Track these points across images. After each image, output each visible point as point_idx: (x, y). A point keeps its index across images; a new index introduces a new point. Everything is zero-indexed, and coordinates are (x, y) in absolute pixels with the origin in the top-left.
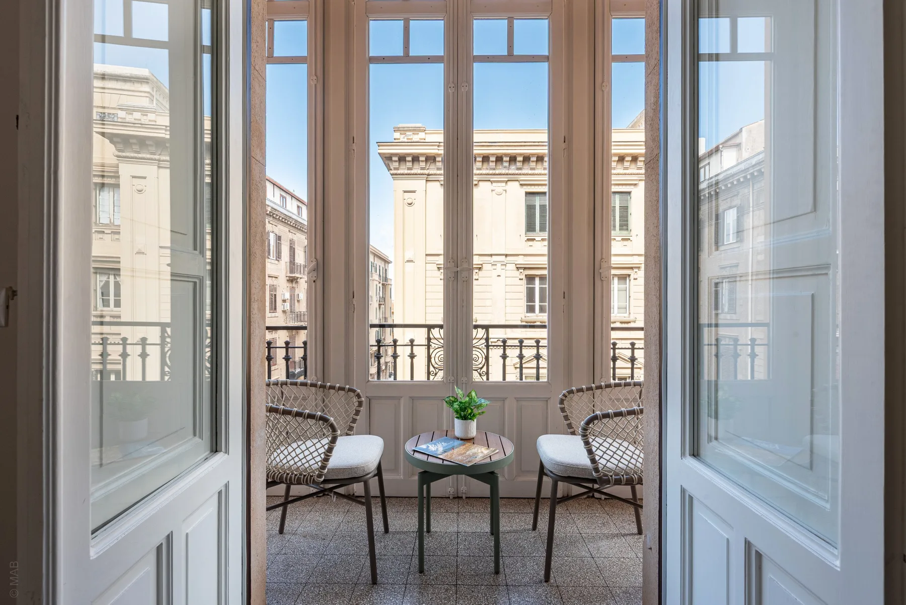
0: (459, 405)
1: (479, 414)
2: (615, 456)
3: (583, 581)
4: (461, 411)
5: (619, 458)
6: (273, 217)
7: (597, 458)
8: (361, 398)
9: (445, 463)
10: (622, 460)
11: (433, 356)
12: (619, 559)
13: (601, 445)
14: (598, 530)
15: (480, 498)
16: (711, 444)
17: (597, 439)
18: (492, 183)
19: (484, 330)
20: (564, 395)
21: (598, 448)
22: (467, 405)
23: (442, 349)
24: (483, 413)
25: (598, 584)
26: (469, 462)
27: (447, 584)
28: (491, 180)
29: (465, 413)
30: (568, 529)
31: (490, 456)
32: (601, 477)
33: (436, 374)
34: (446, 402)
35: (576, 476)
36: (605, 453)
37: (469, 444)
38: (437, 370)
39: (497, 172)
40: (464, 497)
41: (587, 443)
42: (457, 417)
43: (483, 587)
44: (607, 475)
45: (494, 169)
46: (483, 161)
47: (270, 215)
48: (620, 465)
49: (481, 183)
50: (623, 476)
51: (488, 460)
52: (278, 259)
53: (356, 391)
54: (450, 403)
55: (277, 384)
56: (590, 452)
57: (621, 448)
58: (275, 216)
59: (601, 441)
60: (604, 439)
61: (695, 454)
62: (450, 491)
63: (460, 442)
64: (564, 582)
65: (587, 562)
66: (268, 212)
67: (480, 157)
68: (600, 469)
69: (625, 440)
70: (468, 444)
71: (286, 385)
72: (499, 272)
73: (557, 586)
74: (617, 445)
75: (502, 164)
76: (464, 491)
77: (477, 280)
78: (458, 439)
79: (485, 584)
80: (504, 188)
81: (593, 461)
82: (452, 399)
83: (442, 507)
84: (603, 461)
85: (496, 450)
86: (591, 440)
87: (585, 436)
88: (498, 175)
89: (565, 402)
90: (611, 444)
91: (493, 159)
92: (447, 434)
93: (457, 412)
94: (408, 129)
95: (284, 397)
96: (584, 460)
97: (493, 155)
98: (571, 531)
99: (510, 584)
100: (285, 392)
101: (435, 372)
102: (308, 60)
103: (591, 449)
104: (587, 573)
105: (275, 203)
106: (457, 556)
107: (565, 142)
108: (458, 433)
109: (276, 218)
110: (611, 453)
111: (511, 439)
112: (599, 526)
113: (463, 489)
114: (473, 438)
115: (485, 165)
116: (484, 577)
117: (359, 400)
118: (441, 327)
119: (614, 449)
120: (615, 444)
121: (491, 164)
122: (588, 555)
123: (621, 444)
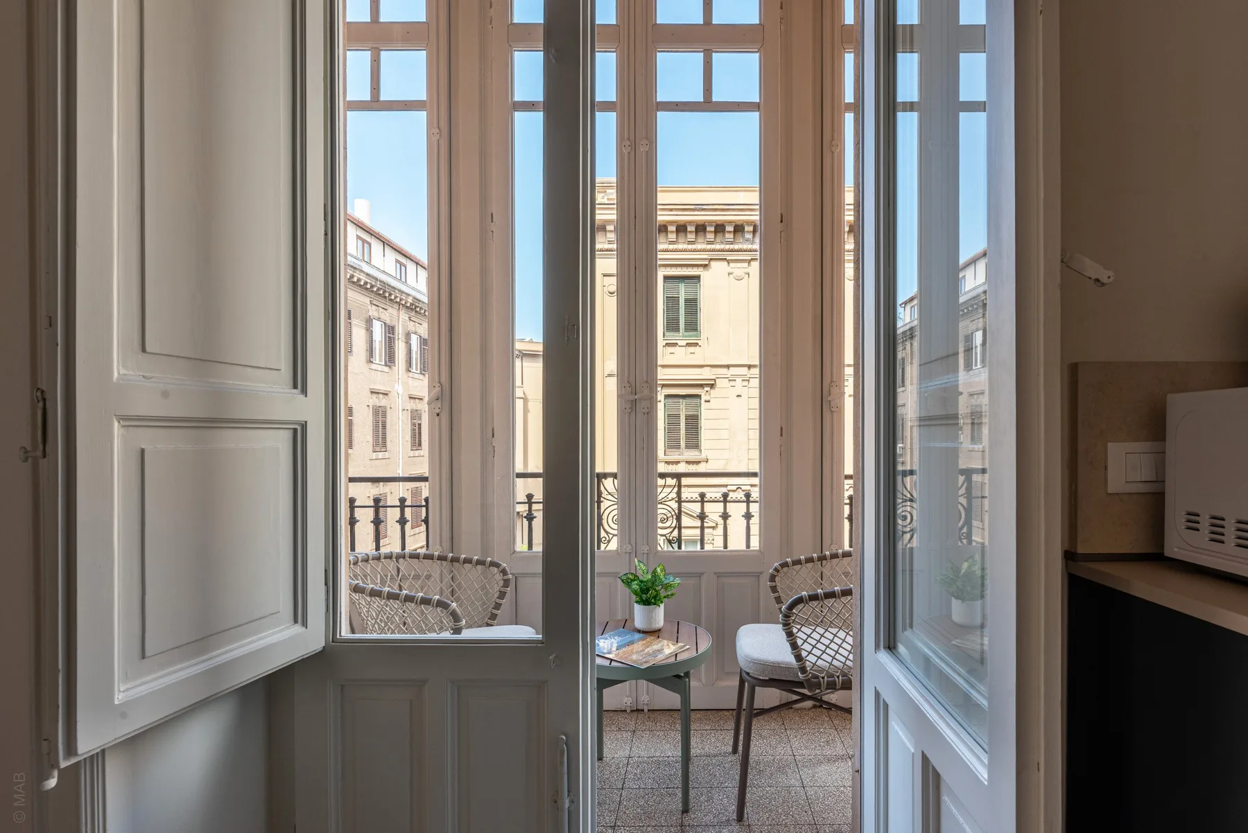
0: (639, 585)
1: (667, 597)
2: (828, 651)
3: (784, 818)
4: (642, 593)
5: (833, 653)
6: (416, 312)
7: (804, 654)
8: (507, 574)
9: (614, 664)
10: (838, 656)
11: (605, 517)
12: (837, 788)
13: (809, 636)
14: (819, 750)
15: (668, 710)
16: (905, 633)
17: (804, 629)
18: (729, 263)
19: (675, 480)
20: (776, 570)
21: (805, 641)
22: (650, 584)
23: (616, 507)
24: (672, 595)
25: (803, 822)
26: (646, 662)
27: (601, 826)
28: (728, 258)
29: (648, 595)
30: (779, 749)
31: (676, 655)
32: (809, 679)
33: (609, 541)
34: (623, 581)
35: (777, 678)
36: (814, 647)
37: (652, 638)
38: (611, 536)
39: (736, 247)
40: (646, 710)
41: (790, 634)
42: (637, 602)
43: (649, 828)
44: (817, 677)
45: (732, 243)
46: (716, 232)
47: (412, 309)
48: (835, 662)
49: (713, 263)
50: (838, 677)
51: (673, 660)
52: (423, 372)
53: (501, 565)
54: (628, 582)
55: (390, 557)
56: (794, 646)
57: (836, 640)
58: (418, 309)
59: (809, 631)
60: (813, 628)
61: (892, 645)
62: (627, 702)
63: (641, 635)
64: (758, 820)
65: (795, 793)
66: (408, 305)
67: (711, 226)
68: (808, 669)
69: (841, 628)
70: (650, 639)
71: (404, 558)
72: (738, 390)
73: (749, 825)
74: (831, 637)
75: (743, 236)
76: (646, 702)
77: (709, 401)
78: (639, 631)
79: (653, 824)
80: (747, 270)
81: (799, 658)
82: (631, 577)
83: (613, 724)
84: (812, 659)
85: (686, 645)
86: (795, 630)
87: (787, 626)
88: (737, 251)
89: (777, 579)
90: (822, 636)
91: (730, 228)
92: (626, 624)
93: (635, 593)
94: (609, 185)
95: (400, 576)
96: (787, 657)
97: (730, 222)
98: (782, 753)
99: (687, 823)
100: (402, 568)
101: (608, 539)
102: (428, 105)
103: (796, 642)
104: (792, 807)
105: (419, 292)
106: (622, 789)
107: (782, 222)
108: (639, 623)
109: (420, 313)
110: (823, 648)
111: (709, 630)
112: (820, 746)
113: (644, 699)
114: (660, 630)
115: (720, 236)
116: (654, 816)
117: (505, 577)
118: (614, 476)
119: (827, 642)
120: (827, 634)
121: (727, 235)
122: (798, 784)
123: (835, 635)
